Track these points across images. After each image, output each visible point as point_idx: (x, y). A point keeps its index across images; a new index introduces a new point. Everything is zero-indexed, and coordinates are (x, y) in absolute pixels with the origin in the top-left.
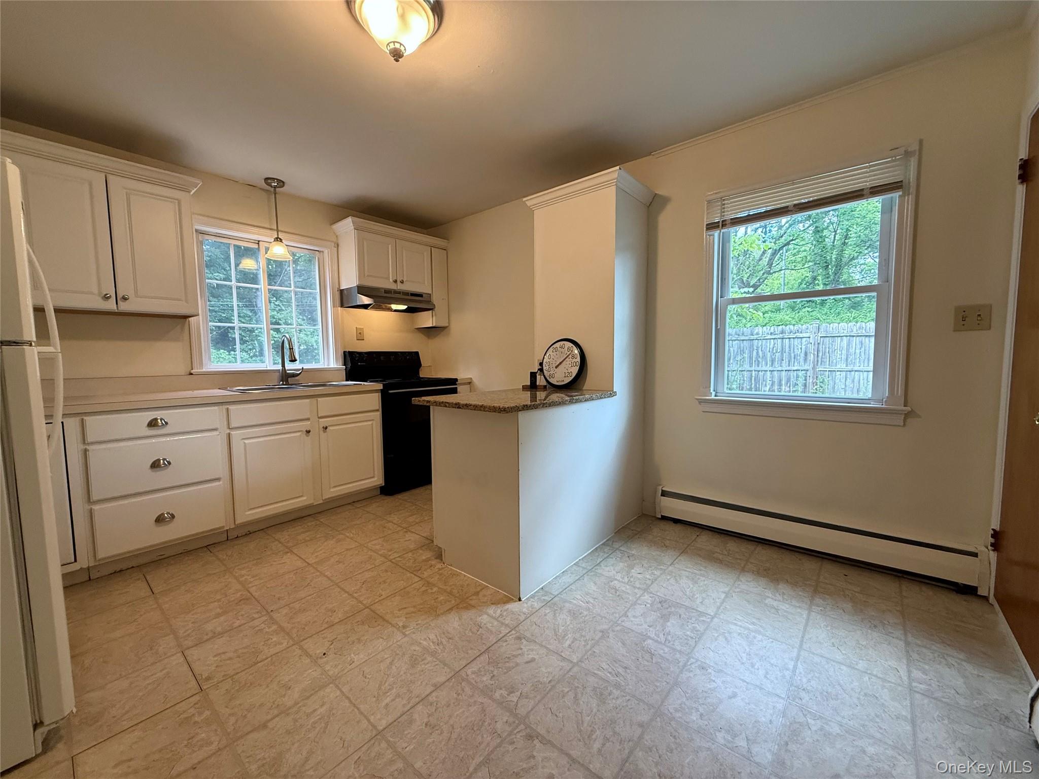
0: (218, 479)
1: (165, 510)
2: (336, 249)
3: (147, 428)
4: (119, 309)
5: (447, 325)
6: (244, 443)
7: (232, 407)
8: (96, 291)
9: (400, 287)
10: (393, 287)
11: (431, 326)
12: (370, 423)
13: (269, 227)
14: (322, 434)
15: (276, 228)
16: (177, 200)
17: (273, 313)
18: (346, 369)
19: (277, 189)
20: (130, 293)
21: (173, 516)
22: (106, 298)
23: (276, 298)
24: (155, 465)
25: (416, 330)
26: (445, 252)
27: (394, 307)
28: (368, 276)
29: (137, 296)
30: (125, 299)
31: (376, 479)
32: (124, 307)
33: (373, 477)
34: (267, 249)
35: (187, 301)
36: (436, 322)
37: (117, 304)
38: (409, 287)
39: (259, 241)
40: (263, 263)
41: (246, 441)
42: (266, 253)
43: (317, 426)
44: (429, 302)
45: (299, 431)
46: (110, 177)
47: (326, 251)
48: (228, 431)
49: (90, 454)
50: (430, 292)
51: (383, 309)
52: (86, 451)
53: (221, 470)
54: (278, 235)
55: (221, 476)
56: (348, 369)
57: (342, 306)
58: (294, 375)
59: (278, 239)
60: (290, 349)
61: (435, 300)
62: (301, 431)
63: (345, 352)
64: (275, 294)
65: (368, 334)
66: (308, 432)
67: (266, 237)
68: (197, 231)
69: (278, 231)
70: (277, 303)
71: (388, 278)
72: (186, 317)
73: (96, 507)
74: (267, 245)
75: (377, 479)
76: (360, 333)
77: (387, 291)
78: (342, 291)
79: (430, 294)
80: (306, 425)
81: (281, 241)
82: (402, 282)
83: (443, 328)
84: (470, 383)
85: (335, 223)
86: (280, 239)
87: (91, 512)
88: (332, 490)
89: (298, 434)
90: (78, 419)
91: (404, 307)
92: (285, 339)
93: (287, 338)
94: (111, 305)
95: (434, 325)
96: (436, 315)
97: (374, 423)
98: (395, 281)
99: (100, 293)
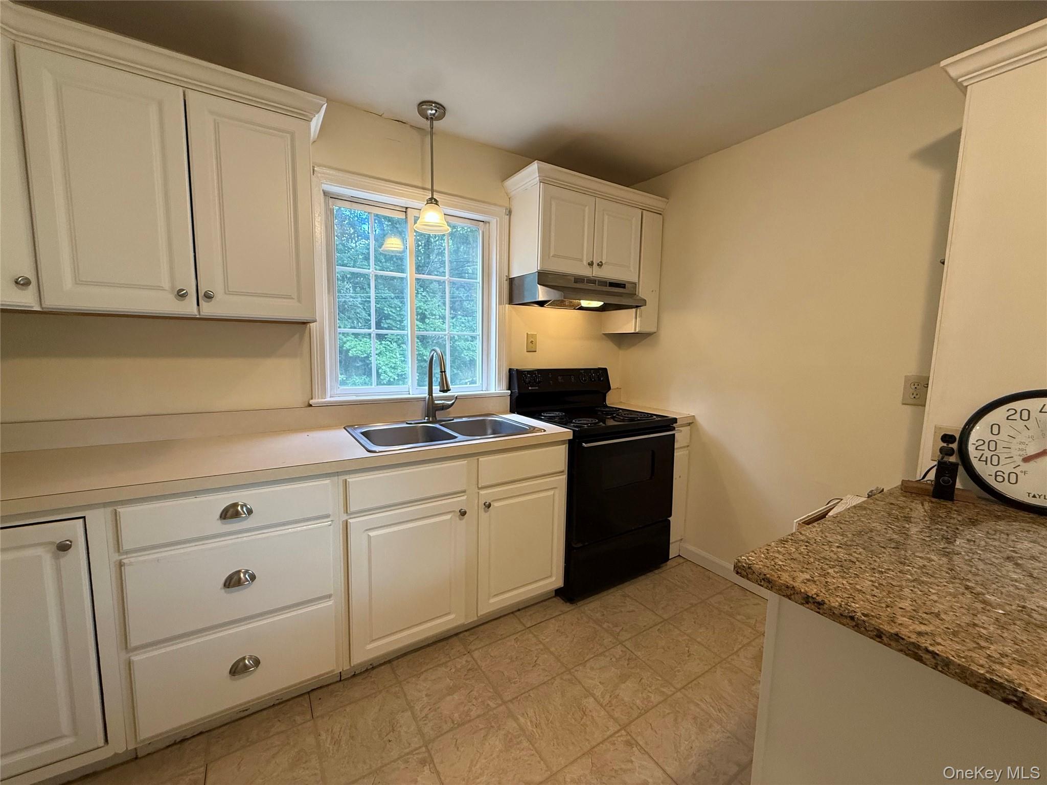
0: (330, 596)
1: (245, 651)
2: (508, 216)
3: (219, 521)
4: (201, 313)
5: (653, 329)
6: (369, 535)
7: (351, 479)
8: (166, 284)
9: (596, 273)
10: (586, 272)
11: (633, 332)
12: (551, 493)
13: (420, 185)
14: (484, 516)
15: (430, 188)
16: (288, 132)
17: (420, 304)
18: (510, 395)
19: (435, 122)
20: (218, 289)
21: (257, 662)
22: (181, 295)
23: (423, 289)
24: (233, 582)
25: (604, 336)
26: (661, 216)
27: (585, 303)
28: (554, 256)
29: (227, 292)
30: (208, 297)
31: (554, 579)
32: (208, 309)
33: (551, 576)
34: (416, 219)
35: (299, 301)
36: (641, 327)
37: (198, 304)
38: (610, 273)
39: (407, 208)
40: (411, 239)
41: (372, 534)
42: (415, 223)
43: (476, 501)
44: (633, 295)
45: (451, 512)
46: (190, 94)
47: (494, 221)
48: (345, 517)
49: (127, 570)
50: (635, 280)
51: (567, 306)
52: (121, 565)
53: (332, 582)
54: (432, 195)
55: (332, 592)
56: (514, 397)
57: (511, 301)
58: (444, 408)
59: (433, 201)
60: (441, 372)
61: (642, 293)
62: (453, 511)
63: (510, 370)
64: (422, 285)
65: (543, 344)
66: (463, 513)
67: (415, 200)
68: (325, 193)
69: (432, 191)
70: (423, 294)
71: (581, 260)
72: (305, 323)
73: (136, 658)
74: (416, 213)
75: (556, 580)
76: (532, 342)
77: (579, 279)
78: (511, 281)
79: (635, 284)
80: (460, 501)
81: (436, 203)
82: (600, 265)
83: (648, 335)
84: (689, 424)
85: (507, 178)
86: (436, 200)
87: (129, 664)
88: (492, 601)
89: (448, 517)
90: (109, 510)
91: (597, 304)
92: (435, 354)
93: (437, 354)
94: (189, 308)
95: (637, 331)
96: (641, 316)
97: (557, 491)
98: (591, 264)
99: (173, 287)
